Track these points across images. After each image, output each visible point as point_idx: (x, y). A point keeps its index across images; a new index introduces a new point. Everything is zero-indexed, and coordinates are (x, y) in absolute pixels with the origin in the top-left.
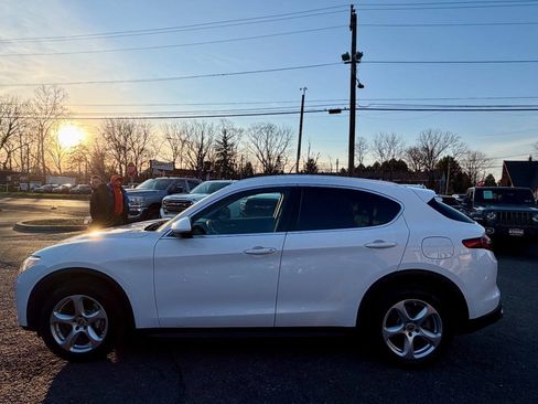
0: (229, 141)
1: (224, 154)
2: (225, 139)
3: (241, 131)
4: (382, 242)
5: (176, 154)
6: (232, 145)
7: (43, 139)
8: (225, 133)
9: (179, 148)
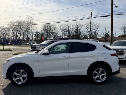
0: (79, 29)
1: (77, 33)
2: (77, 28)
3: (82, 25)
4: (92, 55)
5: (63, 33)
6: (79, 30)
7: (28, 31)
8: (77, 26)
9: (64, 31)
